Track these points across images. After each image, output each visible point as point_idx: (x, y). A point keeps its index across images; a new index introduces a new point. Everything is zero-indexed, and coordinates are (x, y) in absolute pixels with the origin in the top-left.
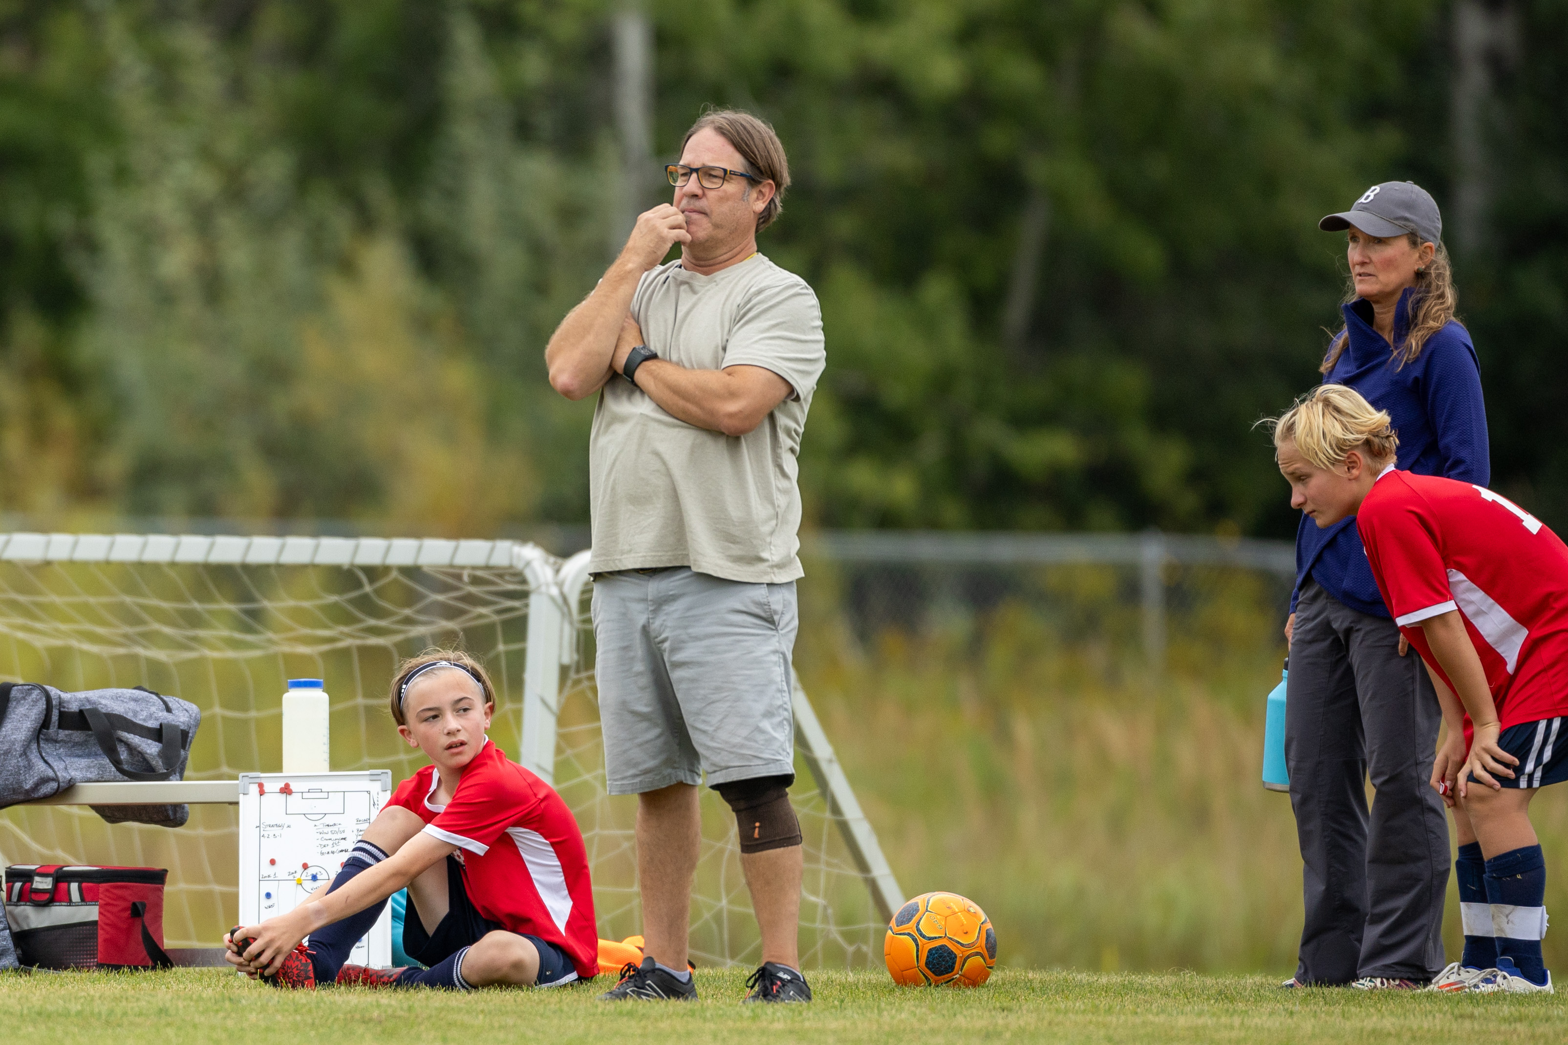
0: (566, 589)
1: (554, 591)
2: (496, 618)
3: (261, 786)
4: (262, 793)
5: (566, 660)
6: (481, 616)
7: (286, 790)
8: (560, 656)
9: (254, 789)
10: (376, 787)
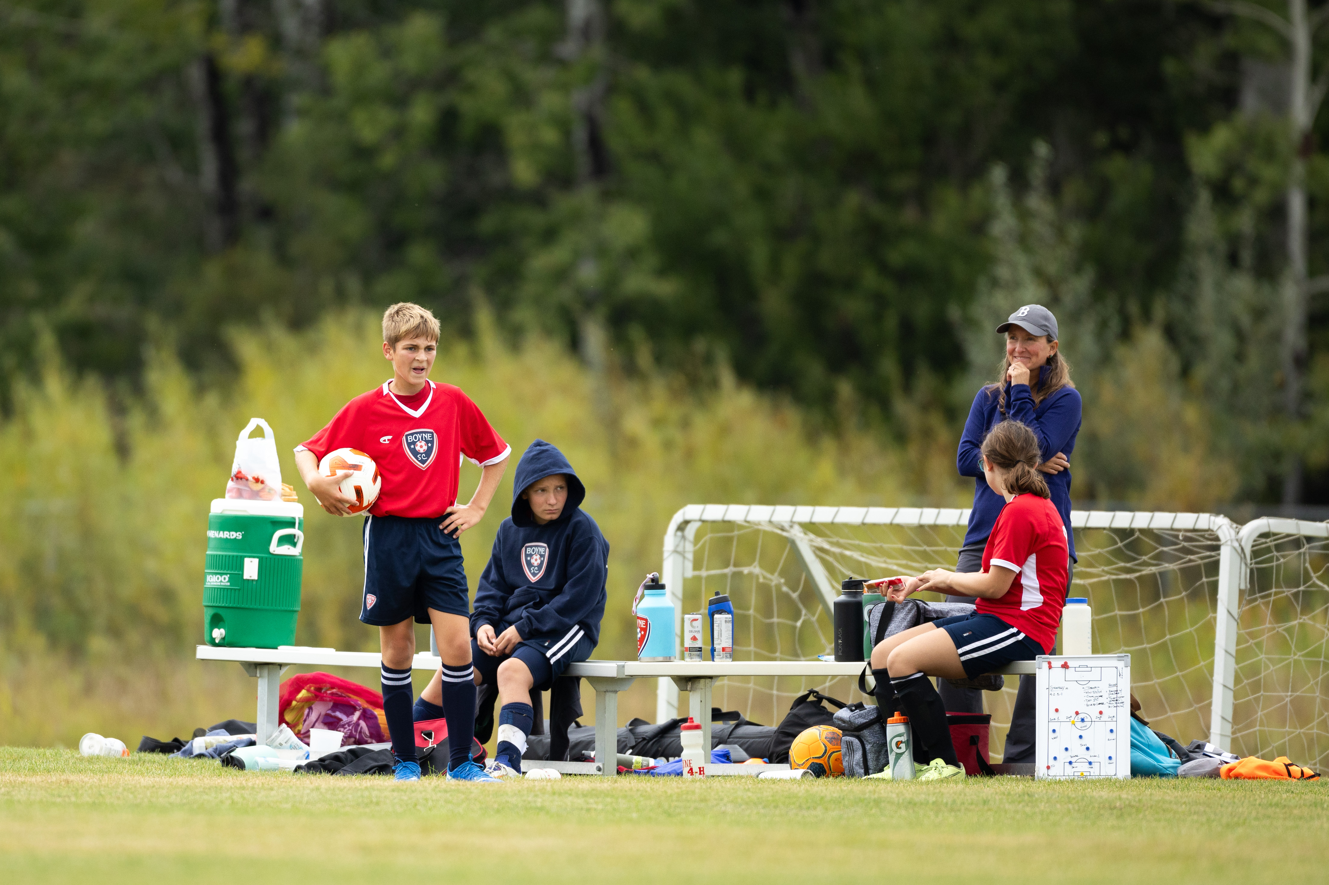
0: (1243, 543)
1: (1236, 544)
2: (1200, 562)
3: (1049, 663)
4: (1050, 667)
5: (1243, 587)
6: (1190, 561)
7: (1065, 666)
8: (1240, 584)
9: (1046, 665)
10: (1121, 664)
